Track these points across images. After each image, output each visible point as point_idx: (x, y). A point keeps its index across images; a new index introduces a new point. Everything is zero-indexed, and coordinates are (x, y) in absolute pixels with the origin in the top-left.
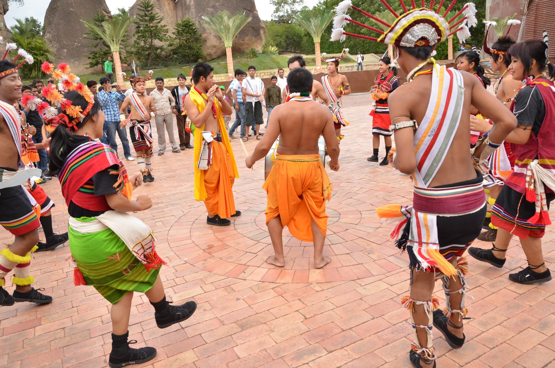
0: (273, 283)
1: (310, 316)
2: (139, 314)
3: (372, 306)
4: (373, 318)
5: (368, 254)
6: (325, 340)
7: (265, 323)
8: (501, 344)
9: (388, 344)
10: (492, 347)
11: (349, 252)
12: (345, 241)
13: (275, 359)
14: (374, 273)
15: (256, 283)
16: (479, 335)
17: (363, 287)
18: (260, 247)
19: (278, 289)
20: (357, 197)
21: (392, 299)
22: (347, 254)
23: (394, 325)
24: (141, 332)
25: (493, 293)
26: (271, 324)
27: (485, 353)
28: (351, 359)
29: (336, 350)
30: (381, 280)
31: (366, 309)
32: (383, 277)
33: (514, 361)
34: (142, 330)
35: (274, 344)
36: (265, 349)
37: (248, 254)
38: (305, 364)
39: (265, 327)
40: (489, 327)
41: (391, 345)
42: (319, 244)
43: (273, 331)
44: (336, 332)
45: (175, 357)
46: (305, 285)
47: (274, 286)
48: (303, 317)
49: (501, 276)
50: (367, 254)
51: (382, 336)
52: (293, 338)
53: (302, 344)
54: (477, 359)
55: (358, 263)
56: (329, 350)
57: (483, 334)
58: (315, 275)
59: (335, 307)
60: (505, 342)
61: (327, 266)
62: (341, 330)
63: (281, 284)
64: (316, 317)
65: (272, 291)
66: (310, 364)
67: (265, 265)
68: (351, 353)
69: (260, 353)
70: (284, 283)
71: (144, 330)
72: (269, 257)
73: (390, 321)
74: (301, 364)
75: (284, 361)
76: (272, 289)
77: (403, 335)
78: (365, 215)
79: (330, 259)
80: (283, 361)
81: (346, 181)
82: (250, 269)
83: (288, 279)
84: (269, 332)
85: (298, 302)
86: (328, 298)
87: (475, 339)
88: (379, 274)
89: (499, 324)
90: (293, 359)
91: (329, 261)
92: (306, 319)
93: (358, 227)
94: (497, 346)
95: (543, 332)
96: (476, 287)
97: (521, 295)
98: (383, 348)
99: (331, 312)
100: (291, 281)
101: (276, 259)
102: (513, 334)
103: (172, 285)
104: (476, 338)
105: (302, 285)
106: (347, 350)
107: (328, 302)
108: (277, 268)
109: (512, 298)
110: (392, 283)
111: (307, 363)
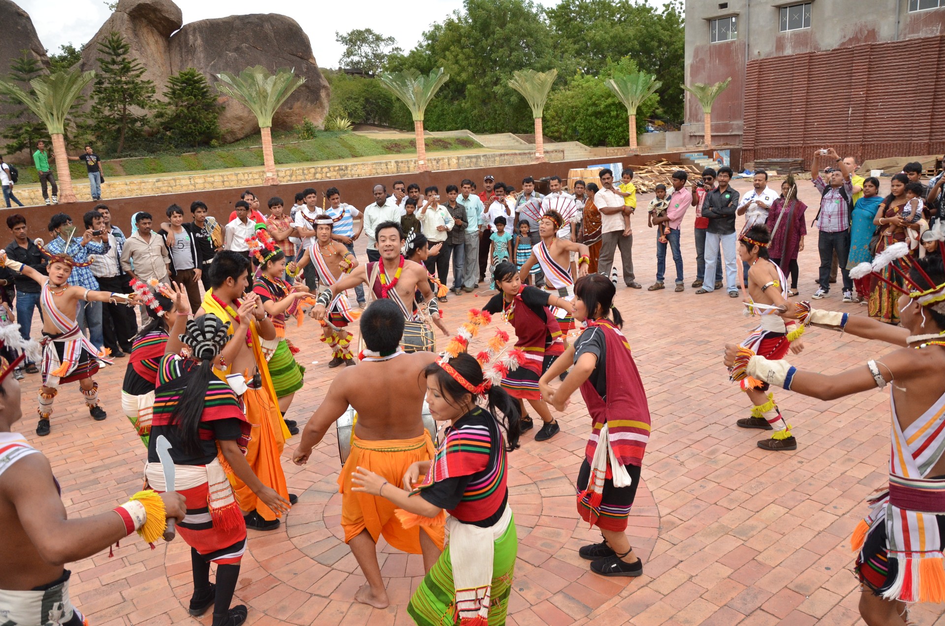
18: (333, 581)
37: (313, 598)
101: (373, 596)
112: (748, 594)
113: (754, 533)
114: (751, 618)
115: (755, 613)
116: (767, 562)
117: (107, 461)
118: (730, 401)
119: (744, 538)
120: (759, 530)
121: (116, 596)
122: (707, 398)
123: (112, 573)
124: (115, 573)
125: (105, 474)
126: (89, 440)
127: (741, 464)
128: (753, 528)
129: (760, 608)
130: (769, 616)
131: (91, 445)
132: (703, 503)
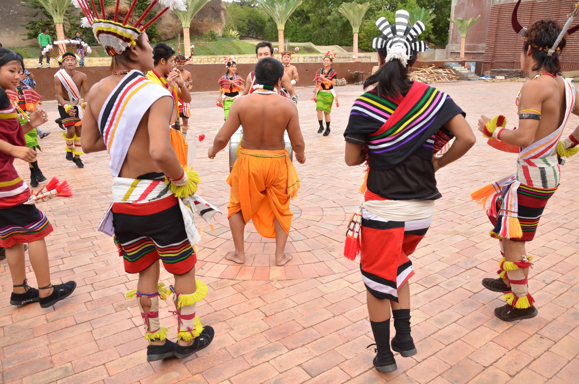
0: (232, 279)
1: (271, 314)
2: (89, 312)
3: (333, 304)
4: (334, 316)
5: (330, 251)
6: (286, 338)
7: (224, 321)
8: (456, 341)
9: (349, 341)
10: (447, 344)
11: (310, 249)
12: (306, 238)
13: (234, 357)
14: (335, 271)
15: (215, 279)
16: (435, 332)
17: (325, 285)
18: (218, 242)
19: (238, 286)
20: (319, 194)
21: (353, 297)
22: (308, 251)
23: (355, 322)
24: (91, 331)
25: (450, 292)
26: (231, 322)
27: (441, 350)
28: (312, 357)
29: (297, 348)
30: (342, 278)
31: (327, 307)
32: (343, 275)
33: (467, 357)
34: (91, 329)
35: (234, 342)
36: (225, 348)
37: (205, 249)
38: (266, 362)
39: (224, 325)
40: (445, 325)
41: (352, 342)
42: (281, 241)
43: (233, 329)
44: (297, 330)
45: (129, 356)
46: (266, 282)
47: (234, 284)
48: (263, 314)
49: (457, 275)
50: (328, 251)
51: (343, 333)
52: (254, 336)
53: (263, 342)
54: (433, 355)
55: (319, 261)
56: (290, 348)
57: (439, 331)
58: (276, 272)
59: (296, 305)
60: (459, 339)
61: (289, 264)
62: (302, 328)
63: (240, 281)
64: (276, 315)
65: (232, 288)
66: (271, 362)
67: (224, 261)
68: (312, 351)
69: (219, 352)
70: (244, 281)
71: (94, 328)
72: (229, 253)
73: (351, 319)
74: (262, 362)
75: (245, 359)
76: (232, 286)
77: (363, 332)
78: (327, 212)
79: (291, 256)
80: (243, 359)
81: (308, 177)
82: (208, 265)
83: (248, 276)
84: (228, 330)
85: (259, 299)
86: (289, 296)
87: (431, 336)
88: (341, 272)
89: (455, 322)
90: (253, 357)
91: (291, 258)
92: (266, 316)
93: (319, 224)
94: (452, 343)
95: (495, 329)
96: (433, 286)
97: (475, 293)
98: (343, 345)
99: (292, 310)
100: (251, 279)
101: (236, 255)
102: (467, 331)
103: (124, 281)
104: (433, 335)
105: (262, 282)
106: (307, 348)
107: (289, 300)
108: (236, 264)
109: (468, 297)
110: (353, 282)
111: (268, 361)
112: (468, 260)
113: (475, 234)
114: (470, 271)
115: (472, 269)
116: (481, 248)
117: (85, 187)
118: (464, 177)
119: (468, 237)
120: (477, 233)
121: (89, 243)
122: (450, 175)
123: (87, 234)
124: (89, 234)
125: (84, 192)
126: (75, 178)
127: (469, 205)
128: (474, 232)
129: (475, 267)
130: (480, 271)
131: (76, 180)
132: (444, 220)
